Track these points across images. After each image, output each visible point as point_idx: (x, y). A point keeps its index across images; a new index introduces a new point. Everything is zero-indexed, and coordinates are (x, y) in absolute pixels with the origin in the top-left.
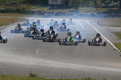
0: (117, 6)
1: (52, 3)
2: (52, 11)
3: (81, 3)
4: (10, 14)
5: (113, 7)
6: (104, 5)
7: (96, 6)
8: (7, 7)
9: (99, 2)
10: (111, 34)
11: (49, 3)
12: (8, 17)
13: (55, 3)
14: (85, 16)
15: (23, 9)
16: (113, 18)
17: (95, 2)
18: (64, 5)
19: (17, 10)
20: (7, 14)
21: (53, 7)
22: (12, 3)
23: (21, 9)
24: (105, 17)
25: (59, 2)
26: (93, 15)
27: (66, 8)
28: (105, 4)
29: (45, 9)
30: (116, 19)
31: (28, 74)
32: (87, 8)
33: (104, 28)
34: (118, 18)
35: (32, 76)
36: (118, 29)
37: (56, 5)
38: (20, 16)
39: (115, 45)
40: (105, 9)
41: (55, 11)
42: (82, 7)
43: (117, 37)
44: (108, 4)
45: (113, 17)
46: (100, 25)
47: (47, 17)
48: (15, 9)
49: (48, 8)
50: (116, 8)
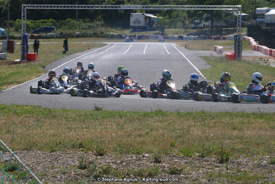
0: (208, 26)
1: (134, 25)
2: (134, 34)
3: (168, 24)
4: (86, 39)
5: (204, 27)
6: (193, 25)
7: (185, 27)
8: (83, 31)
9: (187, 22)
10: (199, 59)
11: (131, 25)
12: (84, 42)
13: (137, 25)
14: (173, 39)
15: (102, 33)
16: (203, 41)
17: (183, 22)
18: (148, 27)
19: (95, 34)
20: (83, 39)
21: (135, 29)
22: (89, 26)
23: (98, 33)
24: (195, 39)
25: (142, 24)
26: (181, 38)
27: (151, 30)
28: (195, 24)
29: (127, 32)
30: (207, 42)
31: (92, 108)
32: (174, 30)
33: (192, 52)
34: (210, 41)
35: (97, 109)
36: (207, 53)
37: (139, 27)
38: (97, 41)
39: (202, 71)
40: (195, 31)
41: (137, 34)
42: (169, 28)
43: (205, 63)
44: (198, 24)
45: (204, 39)
46: (188, 49)
47: (129, 42)
48: (92, 33)
49: (130, 31)
50: (207, 29)
